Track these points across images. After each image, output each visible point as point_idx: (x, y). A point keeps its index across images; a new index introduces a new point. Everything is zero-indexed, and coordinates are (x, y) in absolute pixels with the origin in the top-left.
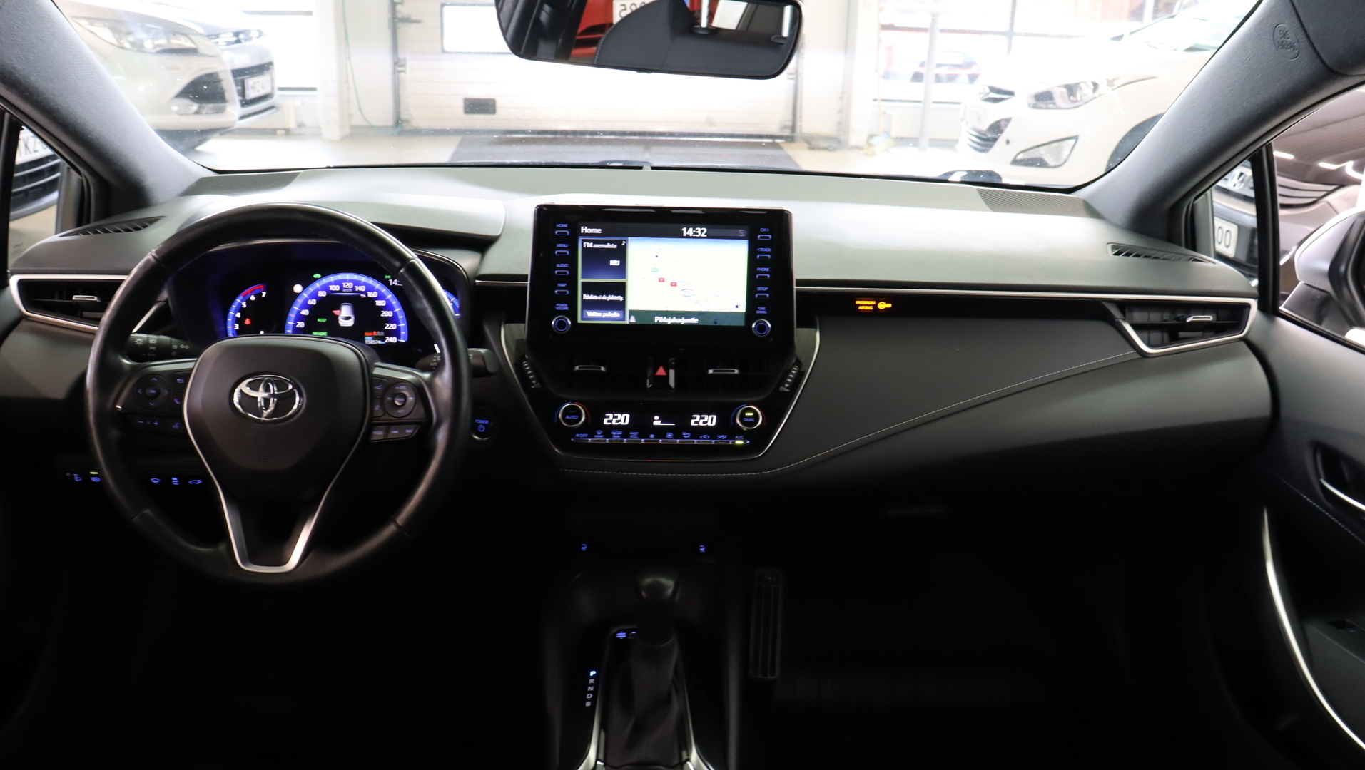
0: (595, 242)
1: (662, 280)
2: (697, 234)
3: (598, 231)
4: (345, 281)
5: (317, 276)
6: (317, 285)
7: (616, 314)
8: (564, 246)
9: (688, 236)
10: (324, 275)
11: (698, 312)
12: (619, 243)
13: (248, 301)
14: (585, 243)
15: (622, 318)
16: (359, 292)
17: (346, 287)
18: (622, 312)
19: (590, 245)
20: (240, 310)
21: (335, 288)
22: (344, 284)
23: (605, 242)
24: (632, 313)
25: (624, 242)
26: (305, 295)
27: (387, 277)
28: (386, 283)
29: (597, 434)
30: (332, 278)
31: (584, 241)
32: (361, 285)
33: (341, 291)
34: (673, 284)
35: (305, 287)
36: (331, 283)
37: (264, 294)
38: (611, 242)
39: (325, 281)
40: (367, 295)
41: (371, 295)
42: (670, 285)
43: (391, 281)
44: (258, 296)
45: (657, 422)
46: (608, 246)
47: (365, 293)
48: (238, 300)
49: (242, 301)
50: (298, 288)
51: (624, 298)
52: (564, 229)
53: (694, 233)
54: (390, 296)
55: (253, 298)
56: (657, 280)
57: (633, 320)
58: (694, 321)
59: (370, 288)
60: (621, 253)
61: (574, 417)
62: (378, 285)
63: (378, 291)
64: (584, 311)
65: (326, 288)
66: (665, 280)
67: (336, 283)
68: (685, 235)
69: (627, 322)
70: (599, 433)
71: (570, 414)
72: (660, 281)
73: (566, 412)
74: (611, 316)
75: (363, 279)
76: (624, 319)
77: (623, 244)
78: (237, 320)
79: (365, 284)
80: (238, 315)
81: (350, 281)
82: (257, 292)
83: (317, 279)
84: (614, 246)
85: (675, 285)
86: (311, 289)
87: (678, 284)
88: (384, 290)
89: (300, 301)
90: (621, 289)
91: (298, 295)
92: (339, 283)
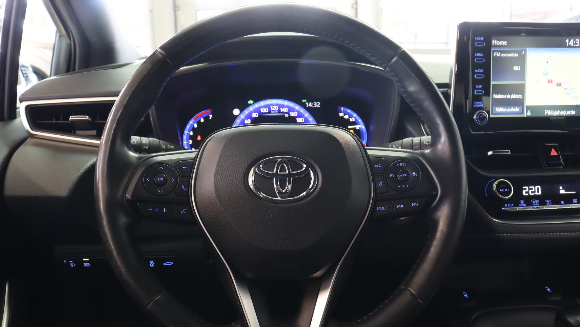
0: (502, 52)
1: (550, 81)
2: (577, 44)
3: (505, 43)
4: (272, 105)
5: (251, 102)
6: (251, 109)
7: (517, 109)
8: (481, 55)
9: (570, 46)
10: (255, 101)
11: (576, 105)
12: (519, 52)
13: (199, 123)
14: (495, 53)
15: (521, 112)
16: (283, 112)
17: (273, 109)
18: (521, 107)
19: (498, 55)
20: (193, 129)
21: (264, 110)
22: (271, 107)
23: (509, 52)
24: (529, 108)
25: (524, 52)
26: (242, 116)
27: (304, 101)
28: (303, 105)
29: (521, 204)
30: (262, 103)
31: (494, 51)
32: (285, 107)
33: (269, 112)
34: (559, 84)
35: (241, 111)
36: (262, 107)
37: (211, 116)
38: (514, 52)
39: (257, 105)
40: (289, 115)
41: (293, 114)
42: (556, 84)
43: (307, 103)
44: (206, 118)
45: (562, 192)
46: (512, 55)
47: (288, 113)
48: (191, 122)
49: (194, 123)
50: (236, 112)
51: (523, 96)
52: (481, 41)
53: (574, 44)
54: (307, 115)
55: (202, 120)
56: (547, 81)
57: (529, 114)
58: (573, 113)
59: (291, 110)
60: (521, 61)
61: (506, 190)
62: (297, 107)
63: (297, 111)
64: (494, 107)
65: (258, 110)
66: (553, 81)
67: (265, 107)
68: (568, 45)
69: (524, 115)
70: (522, 202)
71: (503, 188)
72: (549, 82)
73: (498, 186)
74: (512, 111)
75: (286, 103)
76: (523, 113)
77: (523, 54)
78: (191, 137)
79: (287, 106)
80: (191, 133)
81: (276, 105)
82: (205, 115)
83: (251, 104)
84: (517, 55)
85: (560, 85)
86: (246, 112)
87: (562, 84)
88: (302, 111)
89: (238, 121)
90: (521, 89)
91: (236, 117)
92: (268, 106)
